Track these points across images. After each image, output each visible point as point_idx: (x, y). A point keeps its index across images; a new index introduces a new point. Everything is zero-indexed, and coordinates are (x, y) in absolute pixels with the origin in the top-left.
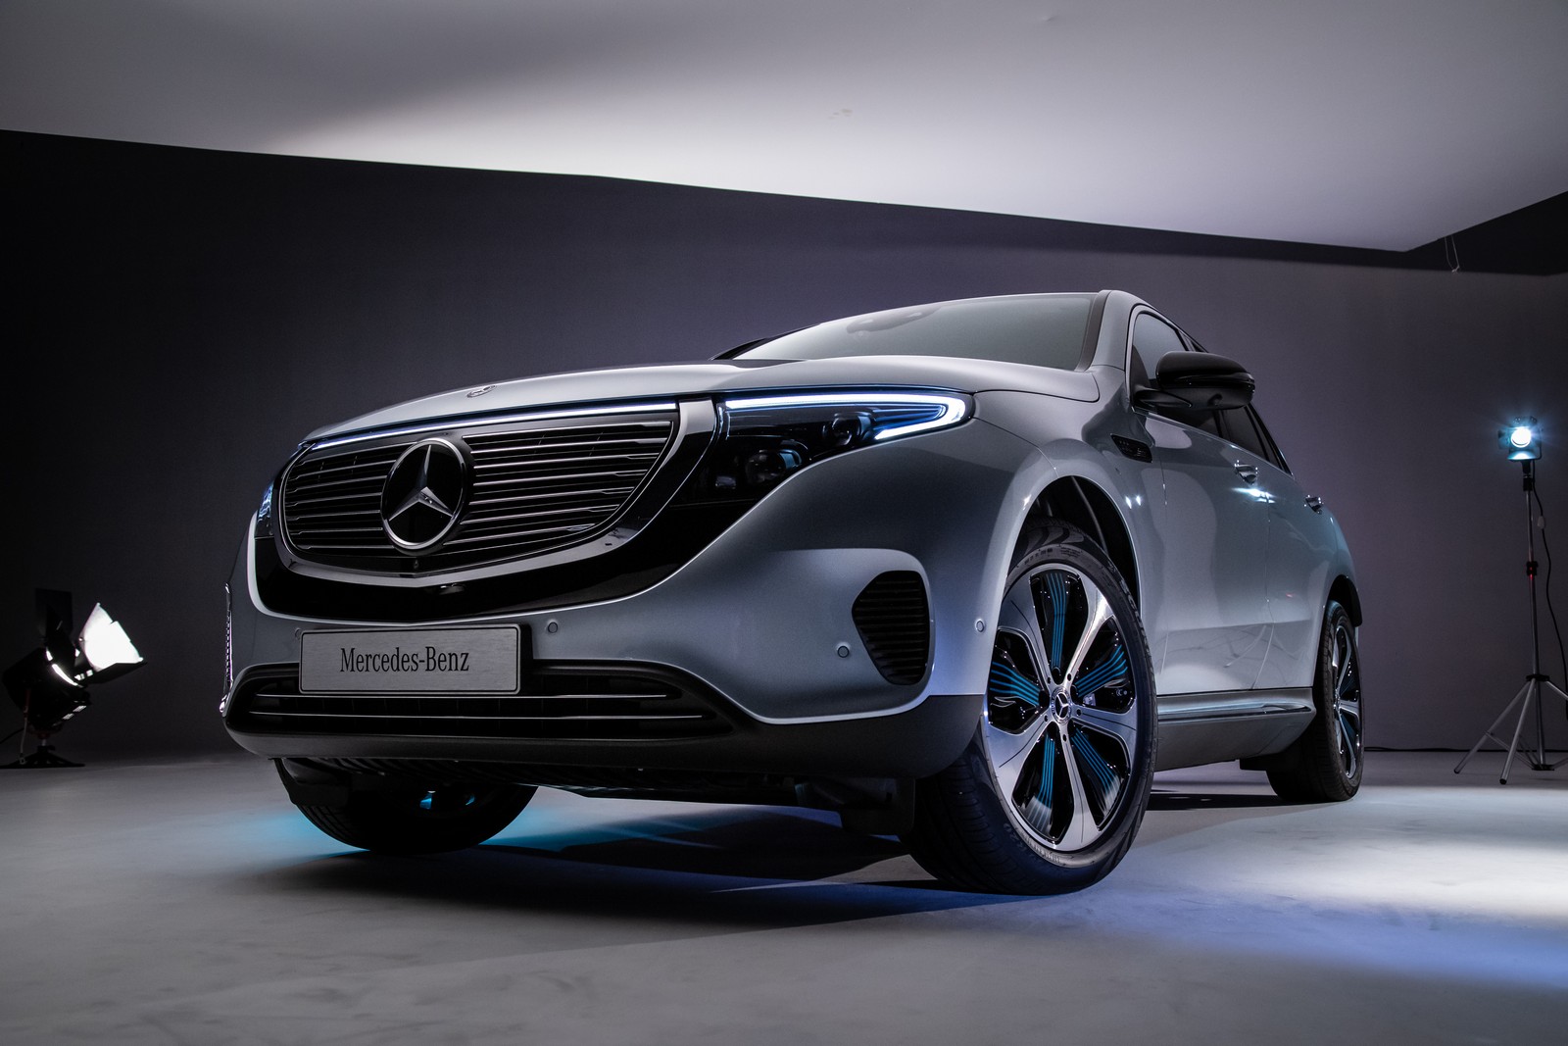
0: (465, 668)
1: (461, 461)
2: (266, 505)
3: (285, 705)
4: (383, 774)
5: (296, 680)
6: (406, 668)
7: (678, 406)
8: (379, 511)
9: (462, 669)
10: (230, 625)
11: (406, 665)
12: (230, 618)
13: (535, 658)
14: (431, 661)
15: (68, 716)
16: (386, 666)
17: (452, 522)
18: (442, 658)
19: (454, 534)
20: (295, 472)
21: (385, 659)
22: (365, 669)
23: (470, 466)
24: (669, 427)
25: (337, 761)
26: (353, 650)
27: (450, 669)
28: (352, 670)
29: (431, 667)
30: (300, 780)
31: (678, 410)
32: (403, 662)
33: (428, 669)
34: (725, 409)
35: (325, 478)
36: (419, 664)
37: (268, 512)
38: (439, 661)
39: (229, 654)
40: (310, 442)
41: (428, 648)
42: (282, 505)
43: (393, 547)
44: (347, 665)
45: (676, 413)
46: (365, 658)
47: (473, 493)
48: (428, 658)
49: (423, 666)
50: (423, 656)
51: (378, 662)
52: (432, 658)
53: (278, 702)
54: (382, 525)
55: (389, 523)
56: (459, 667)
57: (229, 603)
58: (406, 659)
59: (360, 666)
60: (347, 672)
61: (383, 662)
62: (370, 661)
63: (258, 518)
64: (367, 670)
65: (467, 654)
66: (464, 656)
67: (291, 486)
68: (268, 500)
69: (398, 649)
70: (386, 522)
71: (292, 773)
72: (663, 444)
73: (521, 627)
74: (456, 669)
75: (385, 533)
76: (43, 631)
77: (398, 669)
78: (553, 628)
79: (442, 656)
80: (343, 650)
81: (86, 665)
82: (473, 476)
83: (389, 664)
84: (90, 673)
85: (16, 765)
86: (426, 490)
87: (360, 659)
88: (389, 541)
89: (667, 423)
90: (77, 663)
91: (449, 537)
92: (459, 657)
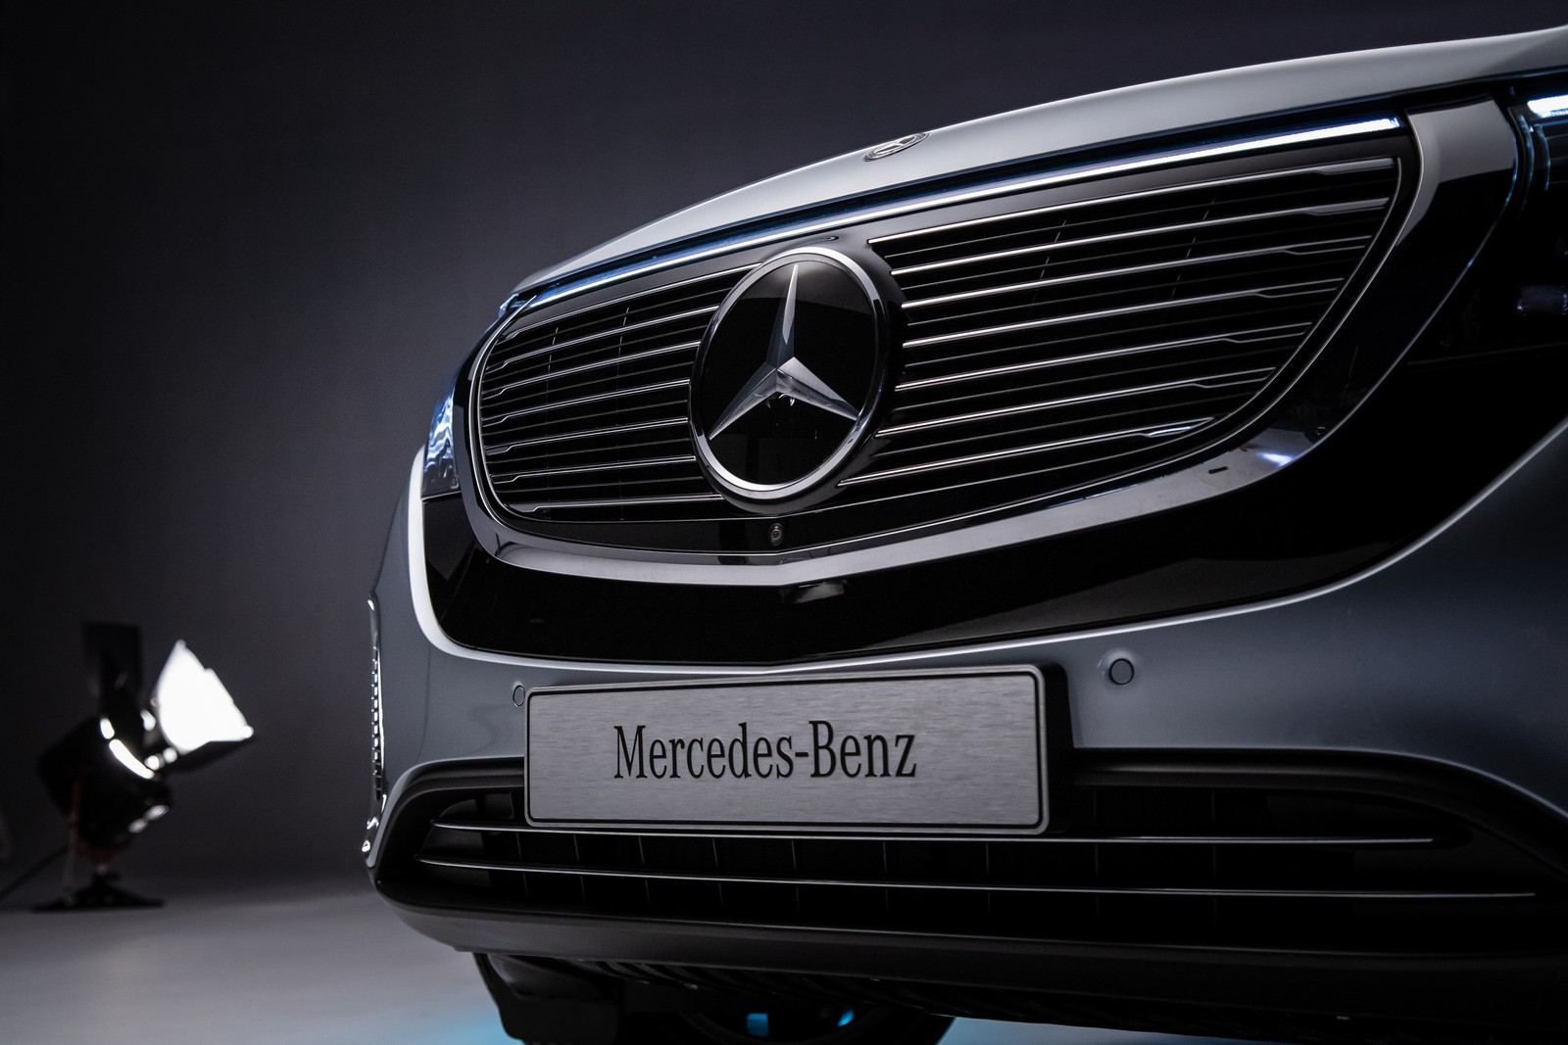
0: (907, 769)
1: (873, 294)
2: (441, 435)
3: (495, 849)
4: (695, 987)
5: (519, 797)
6: (764, 770)
7: (1404, 120)
8: (684, 420)
9: (899, 773)
10: (378, 678)
11: (764, 764)
12: (377, 663)
13: (1076, 746)
14: (824, 755)
15: (138, 826)
16: (718, 764)
17: (855, 436)
18: (850, 747)
19: (863, 460)
20: (495, 358)
21: (716, 750)
22: (670, 771)
23: (893, 306)
24: (1391, 172)
25: (604, 965)
26: (640, 729)
27: (871, 773)
28: (641, 775)
29: (825, 768)
30: (524, 991)
31: (1406, 131)
32: (756, 756)
33: (817, 774)
34: (1532, 118)
35: (563, 359)
36: (796, 761)
37: (447, 445)
38: (844, 754)
39: (378, 735)
40: (525, 296)
41: (815, 724)
42: (477, 420)
43: (720, 497)
44: (629, 765)
45: (1404, 139)
46: (669, 747)
47: (901, 364)
48: (817, 748)
49: (805, 766)
50: (805, 743)
51: (699, 757)
52: (827, 747)
53: (478, 841)
54: (691, 448)
55: (709, 442)
56: (893, 767)
57: (375, 635)
58: (763, 748)
59: (659, 765)
60: (630, 780)
61: (710, 756)
62: (682, 755)
63: (426, 461)
64: (675, 775)
65: (911, 738)
66: (903, 743)
67: (491, 382)
68: (444, 426)
69: (743, 726)
70: (702, 442)
71: (506, 977)
72: (1379, 213)
73: (1044, 670)
74: (886, 773)
75: (701, 467)
76: (95, 688)
77: (745, 773)
78: (1121, 673)
79: (850, 742)
80: (620, 729)
81: (161, 745)
82: (901, 324)
83: (725, 761)
84: (170, 756)
85: (59, 906)
86: (793, 366)
87: (658, 751)
88: (710, 483)
89: (1386, 161)
90: (149, 740)
91: (855, 466)
92: (891, 744)
